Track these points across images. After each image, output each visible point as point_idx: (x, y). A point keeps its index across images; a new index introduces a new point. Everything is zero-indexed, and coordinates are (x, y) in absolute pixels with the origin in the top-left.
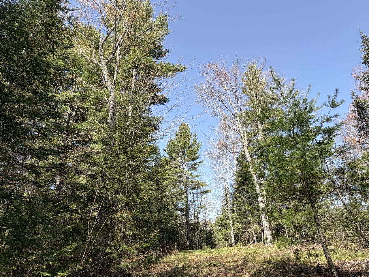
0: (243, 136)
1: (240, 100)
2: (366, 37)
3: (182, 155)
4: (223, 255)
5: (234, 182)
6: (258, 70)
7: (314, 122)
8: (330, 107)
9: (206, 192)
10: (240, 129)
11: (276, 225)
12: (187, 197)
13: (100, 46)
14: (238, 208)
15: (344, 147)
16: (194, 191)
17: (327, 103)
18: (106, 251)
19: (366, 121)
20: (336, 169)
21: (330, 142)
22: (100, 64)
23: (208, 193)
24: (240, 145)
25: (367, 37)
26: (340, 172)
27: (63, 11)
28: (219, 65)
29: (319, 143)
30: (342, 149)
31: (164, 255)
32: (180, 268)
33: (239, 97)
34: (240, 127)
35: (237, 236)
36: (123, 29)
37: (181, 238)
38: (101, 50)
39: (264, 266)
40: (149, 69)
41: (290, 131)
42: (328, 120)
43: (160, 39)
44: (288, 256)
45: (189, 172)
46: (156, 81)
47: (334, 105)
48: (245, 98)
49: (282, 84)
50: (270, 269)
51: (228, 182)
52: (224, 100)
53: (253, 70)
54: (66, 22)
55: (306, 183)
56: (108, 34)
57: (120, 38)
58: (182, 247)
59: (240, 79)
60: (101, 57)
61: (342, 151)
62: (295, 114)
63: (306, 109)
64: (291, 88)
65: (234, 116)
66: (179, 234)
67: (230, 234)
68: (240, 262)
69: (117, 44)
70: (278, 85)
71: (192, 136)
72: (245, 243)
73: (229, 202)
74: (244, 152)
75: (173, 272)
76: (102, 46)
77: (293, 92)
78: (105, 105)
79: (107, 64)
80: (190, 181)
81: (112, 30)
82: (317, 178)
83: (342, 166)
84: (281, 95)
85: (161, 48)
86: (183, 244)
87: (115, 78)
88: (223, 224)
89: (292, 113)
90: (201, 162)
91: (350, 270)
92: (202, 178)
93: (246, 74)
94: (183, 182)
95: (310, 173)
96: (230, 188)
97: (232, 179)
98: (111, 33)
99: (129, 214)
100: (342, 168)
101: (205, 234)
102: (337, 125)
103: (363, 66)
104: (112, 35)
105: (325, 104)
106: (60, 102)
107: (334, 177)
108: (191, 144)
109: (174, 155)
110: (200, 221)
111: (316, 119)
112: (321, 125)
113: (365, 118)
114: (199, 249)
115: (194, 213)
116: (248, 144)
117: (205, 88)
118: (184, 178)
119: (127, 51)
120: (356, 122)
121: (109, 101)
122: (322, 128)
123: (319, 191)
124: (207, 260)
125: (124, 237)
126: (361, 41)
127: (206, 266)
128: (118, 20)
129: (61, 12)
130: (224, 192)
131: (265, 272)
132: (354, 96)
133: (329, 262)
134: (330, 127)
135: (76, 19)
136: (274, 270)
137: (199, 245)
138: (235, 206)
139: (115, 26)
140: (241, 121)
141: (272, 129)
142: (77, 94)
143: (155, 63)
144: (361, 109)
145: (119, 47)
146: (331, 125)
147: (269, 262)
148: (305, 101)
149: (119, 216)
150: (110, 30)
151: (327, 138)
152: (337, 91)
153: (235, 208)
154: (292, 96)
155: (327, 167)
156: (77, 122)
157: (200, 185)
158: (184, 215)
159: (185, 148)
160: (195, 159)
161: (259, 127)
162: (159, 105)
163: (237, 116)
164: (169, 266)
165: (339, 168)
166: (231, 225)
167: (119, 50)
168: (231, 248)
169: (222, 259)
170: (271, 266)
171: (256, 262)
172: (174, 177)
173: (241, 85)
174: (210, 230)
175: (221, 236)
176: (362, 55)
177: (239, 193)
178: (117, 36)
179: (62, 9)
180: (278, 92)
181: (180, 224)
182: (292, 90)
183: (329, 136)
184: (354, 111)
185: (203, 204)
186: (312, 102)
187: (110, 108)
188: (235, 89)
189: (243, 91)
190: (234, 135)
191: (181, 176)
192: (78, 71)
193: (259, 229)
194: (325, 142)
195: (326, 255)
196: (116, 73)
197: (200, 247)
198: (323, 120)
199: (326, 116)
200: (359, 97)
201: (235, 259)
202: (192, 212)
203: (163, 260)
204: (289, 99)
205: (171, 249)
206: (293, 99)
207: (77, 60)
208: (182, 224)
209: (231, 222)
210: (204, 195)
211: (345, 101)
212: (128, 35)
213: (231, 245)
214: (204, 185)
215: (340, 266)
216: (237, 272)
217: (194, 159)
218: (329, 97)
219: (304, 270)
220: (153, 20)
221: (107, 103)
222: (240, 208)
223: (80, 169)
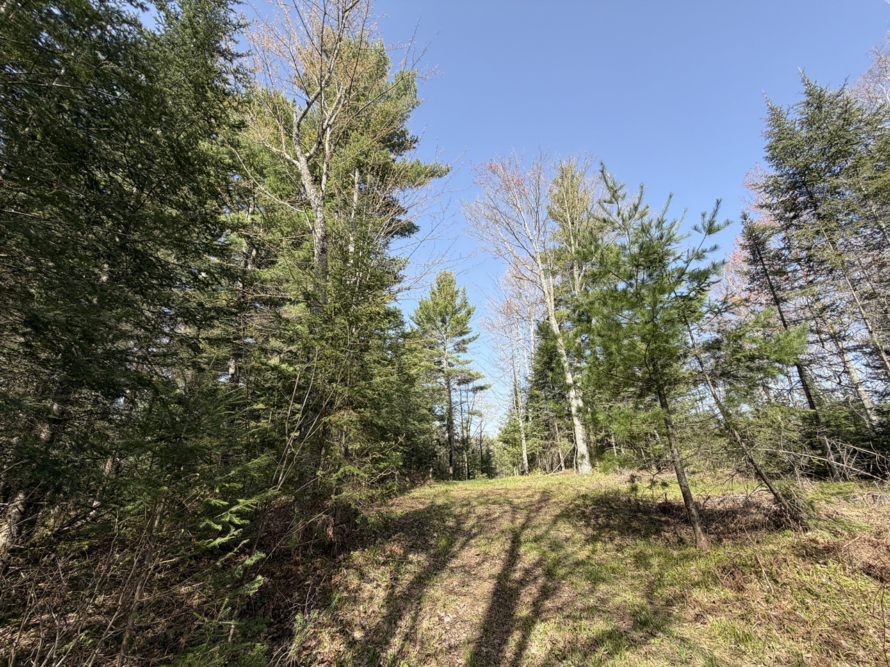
0: (546, 292)
1: (543, 229)
2: (777, 109)
3: (442, 326)
4: (509, 487)
5: (529, 372)
6: (578, 174)
7: (674, 260)
8: (704, 233)
9: (482, 388)
10: (543, 280)
11: (598, 441)
12: (450, 396)
13: (295, 128)
14: (536, 413)
15: (724, 302)
16: (462, 387)
17: (700, 227)
18: (318, 474)
19: (764, 265)
20: (707, 342)
21: (699, 296)
22: (295, 162)
23: (486, 391)
24: (542, 308)
25: (779, 110)
26: (714, 346)
27: (225, 58)
28: (507, 165)
29: (681, 297)
30: (720, 307)
31: (412, 487)
32: (439, 506)
33: (541, 223)
34: (543, 276)
35: (532, 459)
36: (335, 94)
37: (439, 463)
38: (297, 135)
39: (577, 502)
40: (384, 172)
41: (631, 277)
42: (699, 256)
43: (402, 115)
44: (616, 488)
45: (453, 355)
46: (396, 193)
47: (711, 230)
48: (553, 226)
49: (620, 193)
50: (586, 507)
51: (519, 371)
52: (516, 230)
53: (569, 176)
54: (231, 78)
55: (654, 366)
56: (309, 105)
57: (330, 113)
58: (441, 476)
59: (545, 191)
60: (297, 148)
61: (719, 310)
62: (641, 248)
63: (661, 238)
64: (636, 201)
65: (533, 257)
66: (436, 456)
67: (521, 455)
68: (537, 497)
69: (325, 124)
70: (613, 196)
71: (460, 293)
72: (545, 469)
73: (520, 404)
74: (548, 319)
75: (428, 512)
76: (298, 127)
77: (640, 209)
78: (307, 236)
79: (308, 161)
80: (454, 371)
81: (316, 98)
82: (673, 356)
83: (718, 336)
84: (619, 214)
85: (403, 134)
86: (443, 473)
87: (323, 186)
88: (509, 440)
89: (636, 245)
90: (474, 338)
91: (719, 507)
92: (476, 365)
93: (556, 182)
94: (443, 372)
95: (662, 348)
96: (522, 380)
97: (527, 366)
98: (313, 101)
99: (354, 416)
100: (717, 339)
101: (479, 457)
102: (714, 266)
103: (767, 164)
104: (316, 106)
105: (695, 229)
106: (228, 228)
107: (703, 355)
108: (457, 307)
109: (428, 326)
110: (471, 435)
111: (677, 256)
112: (686, 265)
113: (761, 258)
114: (469, 478)
115: (462, 423)
116: (556, 306)
117: (481, 206)
118: (445, 364)
119: (342, 139)
120: (746, 267)
121: (313, 228)
122: (687, 271)
123: (675, 380)
124: (482, 495)
125: (347, 454)
126: (768, 116)
127: (481, 504)
128: (327, 77)
129: (221, 59)
130: (513, 388)
131: (578, 512)
132: (745, 219)
133: (684, 495)
134: (702, 269)
135: (249, 73)
136: (593, 509)
137: (469, 474)
138: (530, 410)
139: (321, 89)
140: (544, 266)
141: (600, 274)
142: (258, 218)
143: (394, 161)
144: (756, 244)
145: (328, 129)
146: (702, 265)
147: (584, 497)
148: (660, 224)
149: (337, 418)
150: (312, 97)
151: (694, 289)
152: (718, 203)
153: (530, 414)
154: (637, 216)
155: (692, 338)
156: (259, 268)
157: (473, 376)
158: (444, 425)
159: (447, 314)
160: (465, 333)
161: (576, 276)
162: (402, 238)
163: (539, 257)
164: (421, 503)
165: (713, 339)
166: (524, 442)
167: (328, 136)
168: (523, 478)
169: (507, 494)
170: (587, 502)
171: (563, 497)
172: (428, 364)
173: (546, 202)
174: (488, 451)
175: (507, 458)
176: (767, 142)
177: (537, 389)
178: (325, 108)
179: (223, 53)
180: (613, 208)
181: (438, 440)
182: (638, 204)
183: (699, 285)
184: (744, 247)
185: (476, 408)
186: (672, 226)
187: (317, 241)
188: (536, 210)
189: (550, 213)
190: (531, 291)
191: (440, 363)
192: (258, 176)
193: (569, 446)
194: (691, 295)
195: (680, 482)
196: (324, 177)
197: (470, 476)
198: (691, 257)
199: (696, 250)
200: (754, 222)
201: (529, 492)
202: (457, 420)
203: (411, 495)
204: (632, 221)
205: (424, 479)
206: (639, 222)
207: (254, 155)
208: (441, 439)
209: (523, 436)
210: (480, 393)
211: (731, 222)
212: (343, 106)
213: (523, 473)
214: (478, 376)
215: (702, 502)
216: (532, 511)
217: (462, 334)
218: (704, 216)
219: (641, 508)
220: (390, 79)
221: (310, 232)
222: (539, 413)
223: (268, 347)
